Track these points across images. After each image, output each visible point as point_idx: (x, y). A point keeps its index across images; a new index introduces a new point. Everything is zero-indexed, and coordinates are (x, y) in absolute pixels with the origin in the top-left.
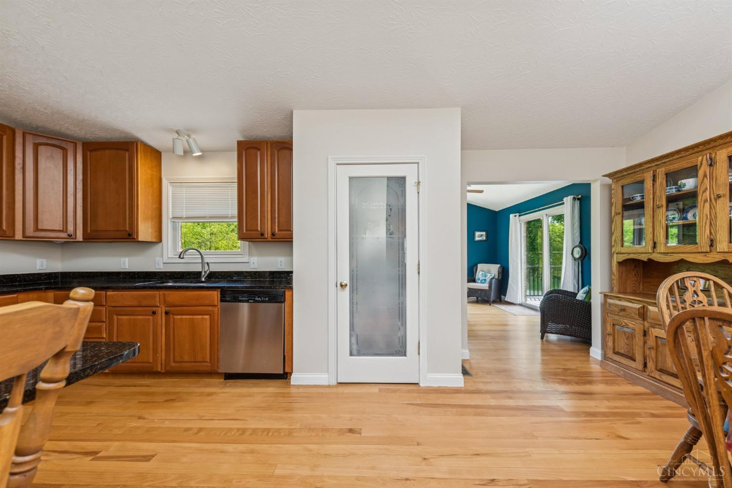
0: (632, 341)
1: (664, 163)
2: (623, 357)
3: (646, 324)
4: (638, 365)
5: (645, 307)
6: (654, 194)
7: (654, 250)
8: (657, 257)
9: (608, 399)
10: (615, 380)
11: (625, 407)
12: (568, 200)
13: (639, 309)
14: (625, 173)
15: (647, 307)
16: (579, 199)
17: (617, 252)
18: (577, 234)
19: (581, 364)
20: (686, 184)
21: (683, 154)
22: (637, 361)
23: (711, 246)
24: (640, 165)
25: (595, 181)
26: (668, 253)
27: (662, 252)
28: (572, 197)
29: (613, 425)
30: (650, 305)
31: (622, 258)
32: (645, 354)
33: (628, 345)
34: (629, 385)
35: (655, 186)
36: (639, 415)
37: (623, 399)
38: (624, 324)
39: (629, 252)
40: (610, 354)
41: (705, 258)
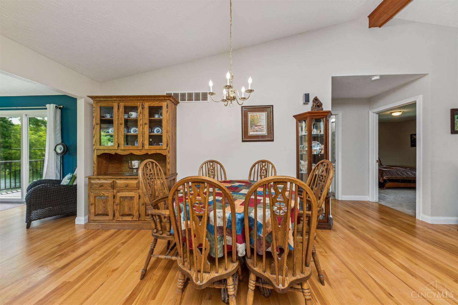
0: (107, 203)
1: (123, 100)
2: (101, 216)
3: (115, 191)
4: (110, 217)
5: (114, 181)
6: (118, 116)
7: (118, 148)
8: (120, 152)
9: (98, 249)
10: (97, 233)
11: (109, 249)
12: (51, 107)
13: (111, 183)
14: (102, 99)
15: (115, 181)
16: (60, 108)
17: (96, 149)
18: (59, 135)
19: (71, 234)
20: (133, 114)
21: (132, 99)
22: (110, 215)
23: (143, 146)
24: (111, 97)
25: (81, 98)
26: (125, 150)
27: (123, 149)
28: (55, 105)
29: (107, 266)
30: (117, 180)
31: (100, 153)
32: (114, 209)
33: (104, 207)
34: (105, 232)
35: (119, 112)
36: (117, 248)
37: (107, 243)
38: (102, 194)
39: (104, 149)
40: (93, 217)
41: (141, 152)
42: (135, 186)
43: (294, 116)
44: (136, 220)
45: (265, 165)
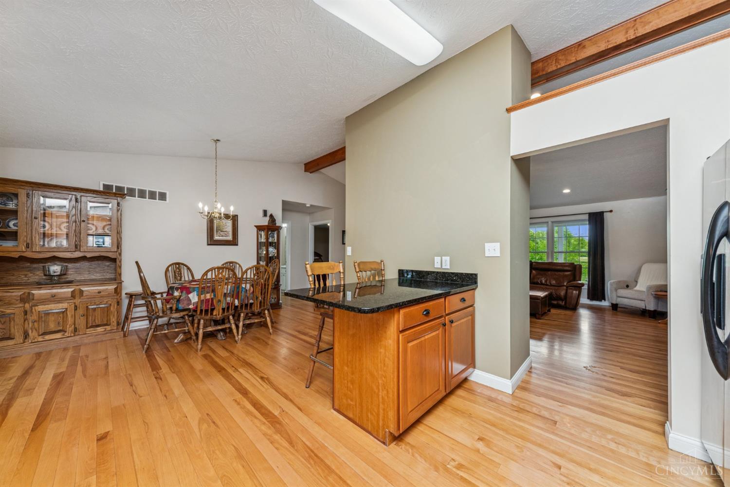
0: (10, 323)
3: (28, 305)
4: (18, 340)
5: (27, 292)
6: (28, 207)
7: (26, 250)
8: (30, 255)
13: (20, 295)
15: (30, 292)
21: (57, 188)
22: (16, 338)
23: (76, 247)
24: (15, 181)
26: (42, 252)
30: (33, 290)
32: (26, 328)
33: (4, 329)
35: (29, 202)
41: (73, 255)
42: (70, 295)
43: (255, 226)
44: (69, 335)
45: (233, 265)
